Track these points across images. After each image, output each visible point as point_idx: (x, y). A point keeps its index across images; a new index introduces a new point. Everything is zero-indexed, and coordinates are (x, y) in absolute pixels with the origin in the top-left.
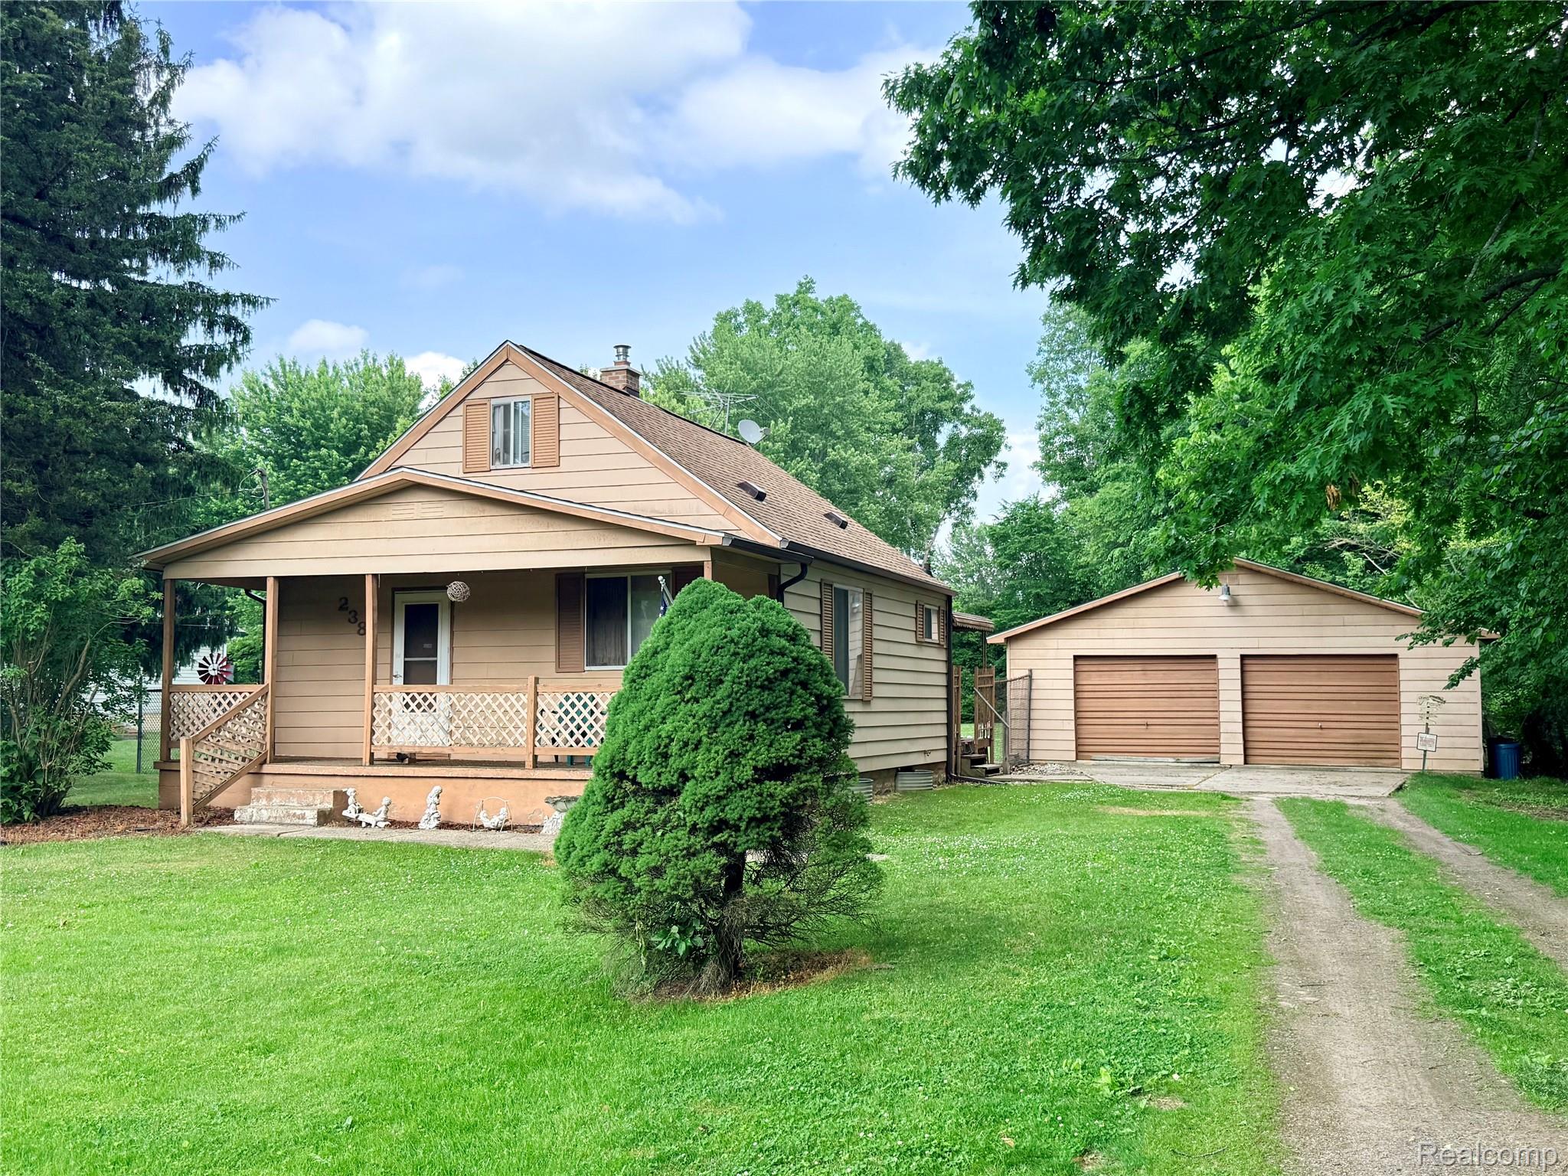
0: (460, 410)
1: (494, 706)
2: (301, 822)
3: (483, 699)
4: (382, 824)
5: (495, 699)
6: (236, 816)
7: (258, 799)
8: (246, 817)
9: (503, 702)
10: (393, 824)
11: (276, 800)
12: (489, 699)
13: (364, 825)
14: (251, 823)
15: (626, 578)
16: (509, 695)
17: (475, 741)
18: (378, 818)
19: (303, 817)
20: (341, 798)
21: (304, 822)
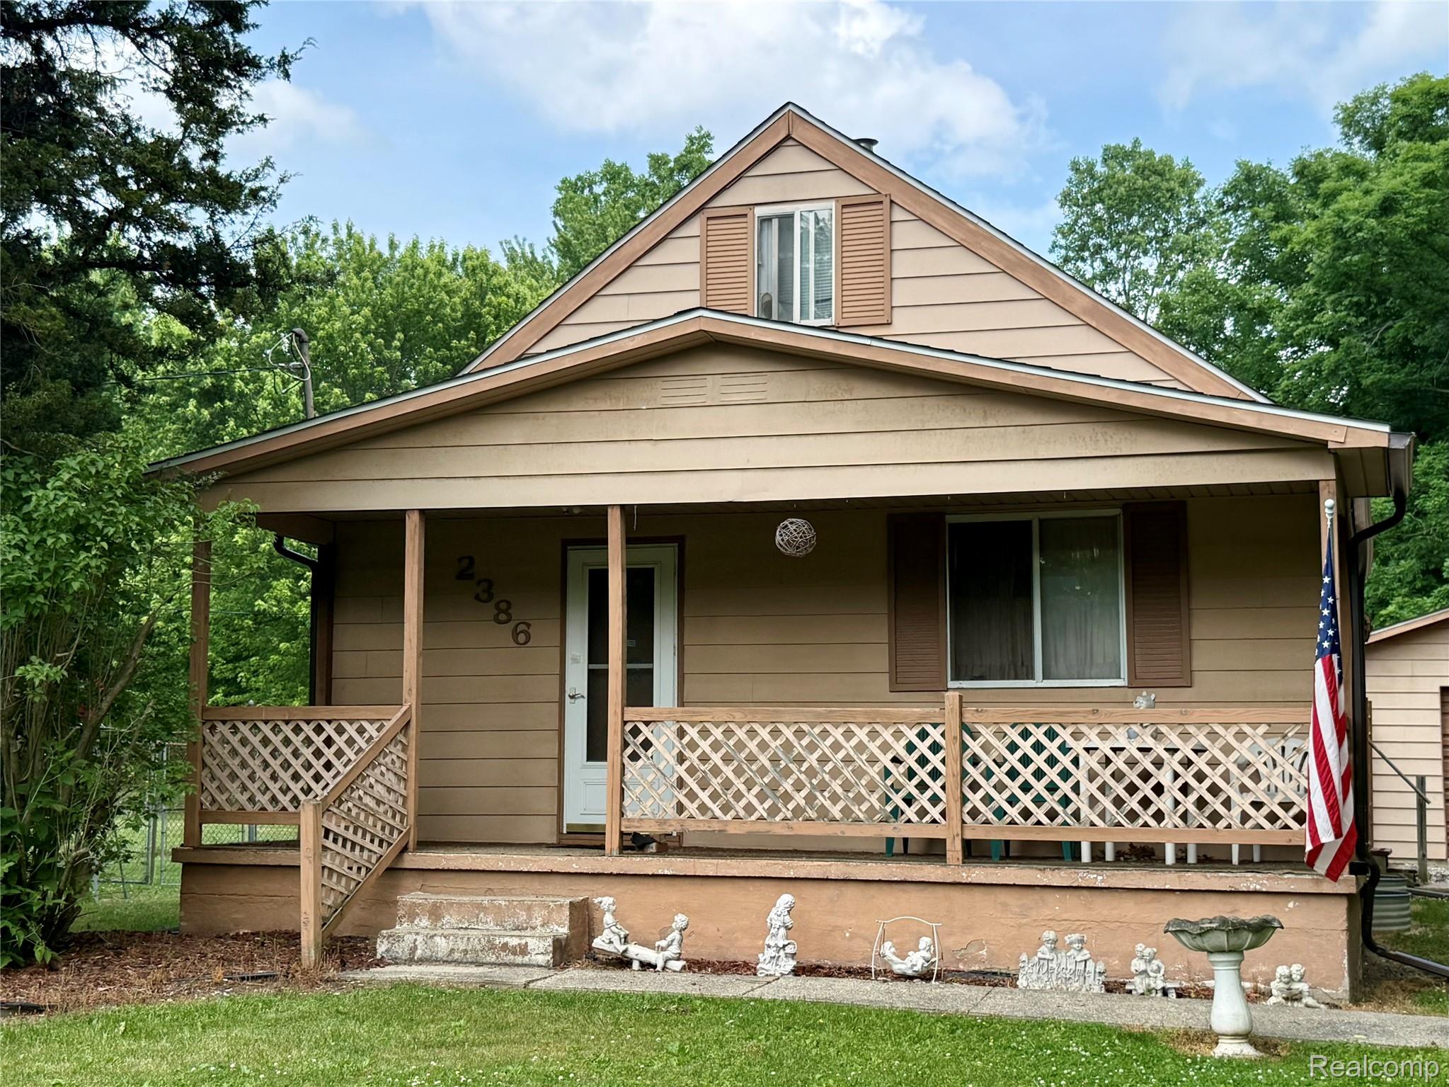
0: (694, 228)
1: (873, 747)
2: (519, 959)
3: (849, 734)
4: (678, 965)
5: (873, 735)
6: (381, 948)
7: (412, 917)
8: (401, 950)
9: (890, 740)
10: (695, 965)
11: (449, 919)
12: (861, 734)
13: (636, 965)
14: (411, 961)
15: (1029, 523)
16: (903, 728)
17: (836, 811)
18: (668, 954)
19: (524, 950)
20: (584, 917)
21: (526, 959)
